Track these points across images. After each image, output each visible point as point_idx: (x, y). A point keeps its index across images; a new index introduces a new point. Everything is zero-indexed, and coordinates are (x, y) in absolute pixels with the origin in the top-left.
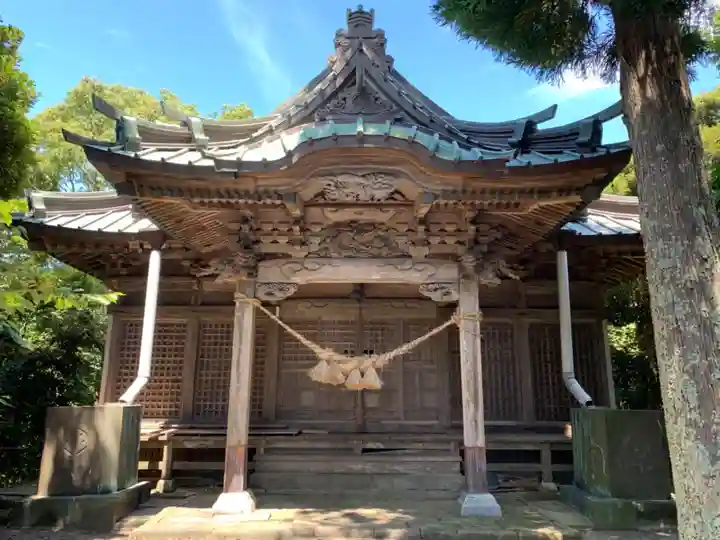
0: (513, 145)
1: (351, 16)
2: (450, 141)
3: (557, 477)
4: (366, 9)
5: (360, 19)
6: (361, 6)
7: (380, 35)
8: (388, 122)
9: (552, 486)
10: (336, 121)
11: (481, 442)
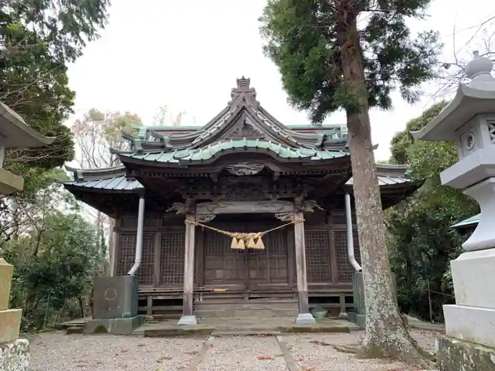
0: (318, 147)
1: (238, 81)
2: (286, 147)
3: (347, 310)
4: (246, 78)
5: (243, 82)
6: (243, 77)
7: (253, 90)
8: (257, 140)
9: (345, 314)
10: (234, 140)
11: (306, 289)
